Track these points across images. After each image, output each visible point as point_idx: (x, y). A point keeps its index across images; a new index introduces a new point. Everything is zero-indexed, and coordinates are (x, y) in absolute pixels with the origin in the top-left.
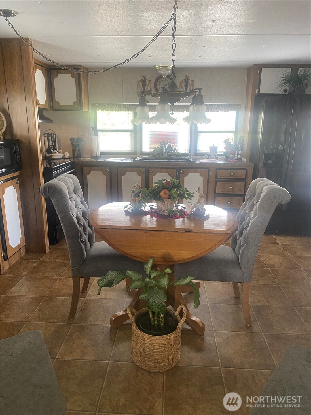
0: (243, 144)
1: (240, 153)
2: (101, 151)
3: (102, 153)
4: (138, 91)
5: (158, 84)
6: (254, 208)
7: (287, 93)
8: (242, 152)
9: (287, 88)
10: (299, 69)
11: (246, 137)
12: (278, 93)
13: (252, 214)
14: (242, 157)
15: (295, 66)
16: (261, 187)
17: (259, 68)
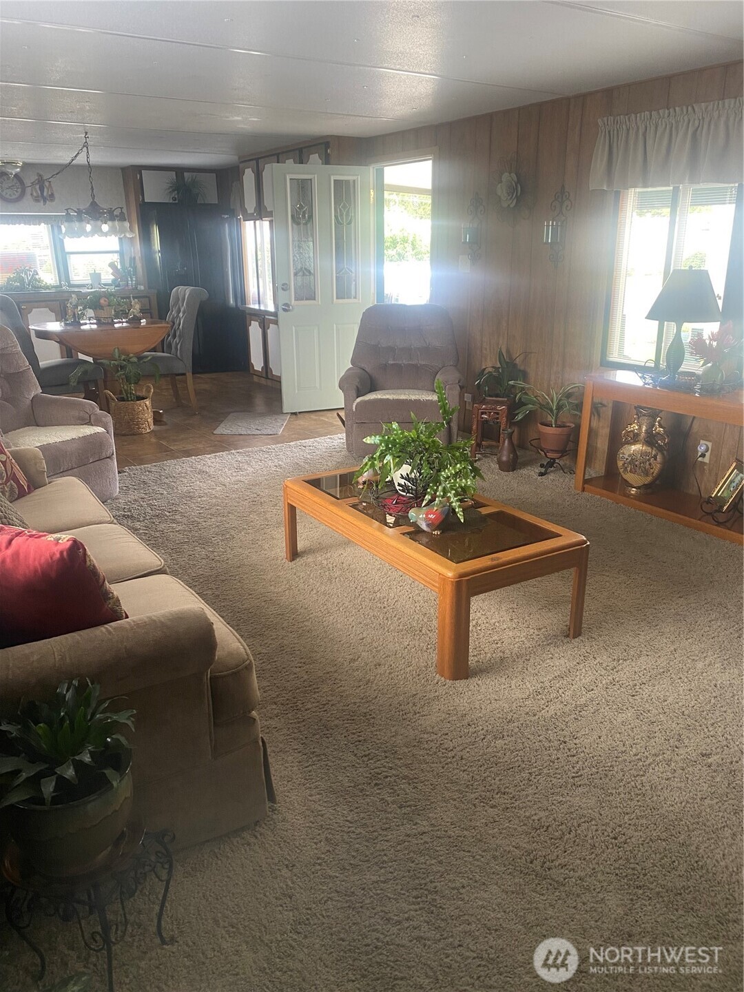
0: (136, 267)
1: (134, 279)
6: (182, 309)
7: (177, 202)
8: (136, 278)
9: (176, 196)
10: (185, 173)
11: (137, 258)
12: (166, 201)
13: (181, 315)
14: (137, 284)
15: (179, 170)
16: (183, 292)
17: (139, 169)
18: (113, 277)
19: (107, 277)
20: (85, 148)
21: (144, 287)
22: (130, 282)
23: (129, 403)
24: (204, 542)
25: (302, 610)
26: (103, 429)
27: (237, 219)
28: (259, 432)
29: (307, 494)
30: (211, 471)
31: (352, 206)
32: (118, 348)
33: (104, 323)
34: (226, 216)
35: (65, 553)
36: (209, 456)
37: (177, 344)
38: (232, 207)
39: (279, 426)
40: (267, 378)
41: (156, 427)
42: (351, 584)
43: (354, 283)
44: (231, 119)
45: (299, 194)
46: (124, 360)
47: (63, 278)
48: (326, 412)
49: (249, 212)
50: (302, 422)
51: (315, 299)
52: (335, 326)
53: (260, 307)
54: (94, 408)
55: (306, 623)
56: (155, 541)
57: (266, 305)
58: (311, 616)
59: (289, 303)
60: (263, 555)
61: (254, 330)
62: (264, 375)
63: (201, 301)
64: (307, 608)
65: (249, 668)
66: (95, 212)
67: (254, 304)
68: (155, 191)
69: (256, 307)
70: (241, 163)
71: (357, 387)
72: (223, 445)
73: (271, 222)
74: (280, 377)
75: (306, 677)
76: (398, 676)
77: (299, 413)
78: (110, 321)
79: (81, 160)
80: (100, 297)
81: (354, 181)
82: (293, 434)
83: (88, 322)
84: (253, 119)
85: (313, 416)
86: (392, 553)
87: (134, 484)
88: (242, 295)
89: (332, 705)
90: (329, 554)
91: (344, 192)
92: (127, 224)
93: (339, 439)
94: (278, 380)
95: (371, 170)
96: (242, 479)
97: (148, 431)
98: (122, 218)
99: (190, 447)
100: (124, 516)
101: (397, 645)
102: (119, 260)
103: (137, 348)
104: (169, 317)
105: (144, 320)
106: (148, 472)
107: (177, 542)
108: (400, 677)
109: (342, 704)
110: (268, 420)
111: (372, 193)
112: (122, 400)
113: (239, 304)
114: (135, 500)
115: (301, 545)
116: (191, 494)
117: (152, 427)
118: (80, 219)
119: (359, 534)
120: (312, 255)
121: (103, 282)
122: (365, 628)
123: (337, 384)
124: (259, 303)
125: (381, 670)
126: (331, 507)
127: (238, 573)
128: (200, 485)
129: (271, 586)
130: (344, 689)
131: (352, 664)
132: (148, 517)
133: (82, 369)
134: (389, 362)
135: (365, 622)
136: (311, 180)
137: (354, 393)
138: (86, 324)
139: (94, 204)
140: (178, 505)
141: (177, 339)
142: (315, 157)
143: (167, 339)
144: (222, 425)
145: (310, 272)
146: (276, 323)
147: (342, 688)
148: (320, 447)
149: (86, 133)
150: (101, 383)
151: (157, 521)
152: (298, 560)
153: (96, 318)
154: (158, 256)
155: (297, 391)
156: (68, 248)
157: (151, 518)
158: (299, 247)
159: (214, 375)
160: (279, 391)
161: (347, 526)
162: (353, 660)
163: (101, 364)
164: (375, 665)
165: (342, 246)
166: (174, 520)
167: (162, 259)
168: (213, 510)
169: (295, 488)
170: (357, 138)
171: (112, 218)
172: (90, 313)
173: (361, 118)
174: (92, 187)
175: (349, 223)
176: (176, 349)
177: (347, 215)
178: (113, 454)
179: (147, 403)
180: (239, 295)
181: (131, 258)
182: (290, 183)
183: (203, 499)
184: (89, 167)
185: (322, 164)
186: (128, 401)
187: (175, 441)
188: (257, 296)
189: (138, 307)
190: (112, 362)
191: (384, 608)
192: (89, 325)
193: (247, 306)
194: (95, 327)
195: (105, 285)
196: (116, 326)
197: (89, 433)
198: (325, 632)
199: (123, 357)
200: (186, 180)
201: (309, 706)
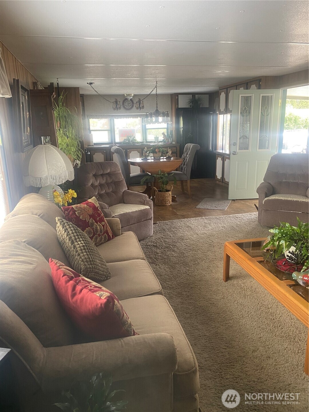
0: (172, 134)
1: (171, 139)
2: (94, 143)
3: (94, 144)
4: (113, 107)
5: (125, 103)
6: (188, 154)
7: (191, 107)
8: (172, 139)
9: (191, 105)
10: (196, 95)
11: (173, 131)
12: (187, 107)
13: (188, 156)
14: (172, 142)
15: (193, 94)
16: (190, 146)
17: (177, 95)
18: (163, 139)
19: (161, 138)
20: (156, 88)
21: (175, 143)
22: (169, 141)
23: (163, 193)
24: (185, 264)
25: (228, 313)
26: (149, 207)
27: (216, 113)
28: (216, 208)
29: (236, 251)
30: (193, 226)
31: (270, 107)
32: (161, 170)
33: (156, 159)
34: (212, 113)
35: (103, 305)
36: (192, 219)
37: (185, 168)
38: (214, 109)
39: (226, 206)
40: (223, 182)
41: (172, 203)
42: (256, 301)
43: (268, 141)
44: (217, 72)
45: (245, 103)
46: (162, 175)
47: (144, 139)
48: (248, 200)
49: (221, 111)
50: (237, 205)
51: (248, 149)
52: (257, 161)
53: (222, 151)
54: (146, 198)
55: (230, 321)
56: (164, 260)
57: (225, 151)
58: (233, 317)
59: (236, 151)
60: (212, 276)
61: (219, 161)
62: (221, 181)
63: (197, 150)
64: (231, 312)
65: (195, 372)
66: (157, 113)
67: (220, 150)
68: (183, 103)
69: (221, 151)
70: (220, 90)
71: (266, 193)
72: (199, 214)
73: (231, 115)
74: (228, 182)
75: (228, 356)
76: (280, 368)
77: (236, 200)
78: (159, 158)
79: (154, 92)
80: (156, 148)
81: (272, 96)
82: (232, 211)
83: (150, 158)
84: (227, 72)
85: (242, 202)
86: (281, 296)
87: (160, 230)
88: (215, 146)
89: (241, 379)
90: (245, 281)
91: (266, 102)
92: (169, 118)
93: (254, 215)
94: (227, 184)
95: (281, 91)
96: (206, 232)
97: (169, 205)
98: (167, 115)
99: (185, 213)
100: (153, 245)
101: (280, 346)
102: (166, 132)
103: (168, 170)
104: (183, 156)
105: (173, 158)
106: (166, 224)
107: (174, 262)
108: (281, 369)
109: (246, 380)
110: (221, 202)
111: (280, 101)
112: (160, 191)
113: (214, 149)
114: (159, 238)
115: (231, 273)
116: (183, 238)
117: (171, 203)
118: (151, 117)
119: (263, 280)
120: (248, 130)
121: (159, 140)
122: (262, 331)
123: (256, 190)
124: (222, 150)
125: (270, 361)
126: (248, 262)
127: (199, 284)
128: (187, 234)
129: (214, 295)
130: (249, 369)
131: (254, 354)
132: (163, 248)
133: (146, 178)
134: (283, 181)
135: (262, 327)
136: (251, 96)
137: (264, 195)
138: (149, 159)
139: (157, 110)
140: (177, 243)
141: (185, 166)
142: (253, 86)
143: (181, 165)
144: (200, 204)
145: (246, 137)
146: (229, 159)
147: (247, 369)
148: (245, 218)
149: (157, 82)
150: (153, 184)
151: (166, 250)
152: (229, 281)
153: (154, 157)
154: (182, 129)
155: (235, 190)
156: (147, 127)
157: (164, 248)
158: (243, 126)
159: (199, 180)
160: (227, 188)
161: (256, 274)
162: (254, 351)
163: (153, 176)
164: (267, 358)
165: (263, 126)
166: (174, 250)
167: (183, 131)
168: (191, 248)
169: (230, 247)
170: (275, 76)
171: (164, 116)
172: (152, 155)
173: (278, 67)
174: (157, 103)
175: (268, 115)
176: (184, 170)
177: (267, 111)
178: (152, 218)
179: (170, 193)
180: (214, 146)
181: (171, 131)
182: (241, 98)
183: (187, 241)
184: (156, 95)
185: (257, 89)
186: (163, 192)
187: (179, 210)
188: (222, 146)
189: (170, 152)
190: (158, 176)
191: (274, 319)
192: (151, 160)
193: (217, 151)
194: (153, 161)
195: (160, 142)
196: (161, 160)
197: (143, 209)
198: (240, 329)
199: (162, 174)
200: (196, 98)
201: (228, 377)
